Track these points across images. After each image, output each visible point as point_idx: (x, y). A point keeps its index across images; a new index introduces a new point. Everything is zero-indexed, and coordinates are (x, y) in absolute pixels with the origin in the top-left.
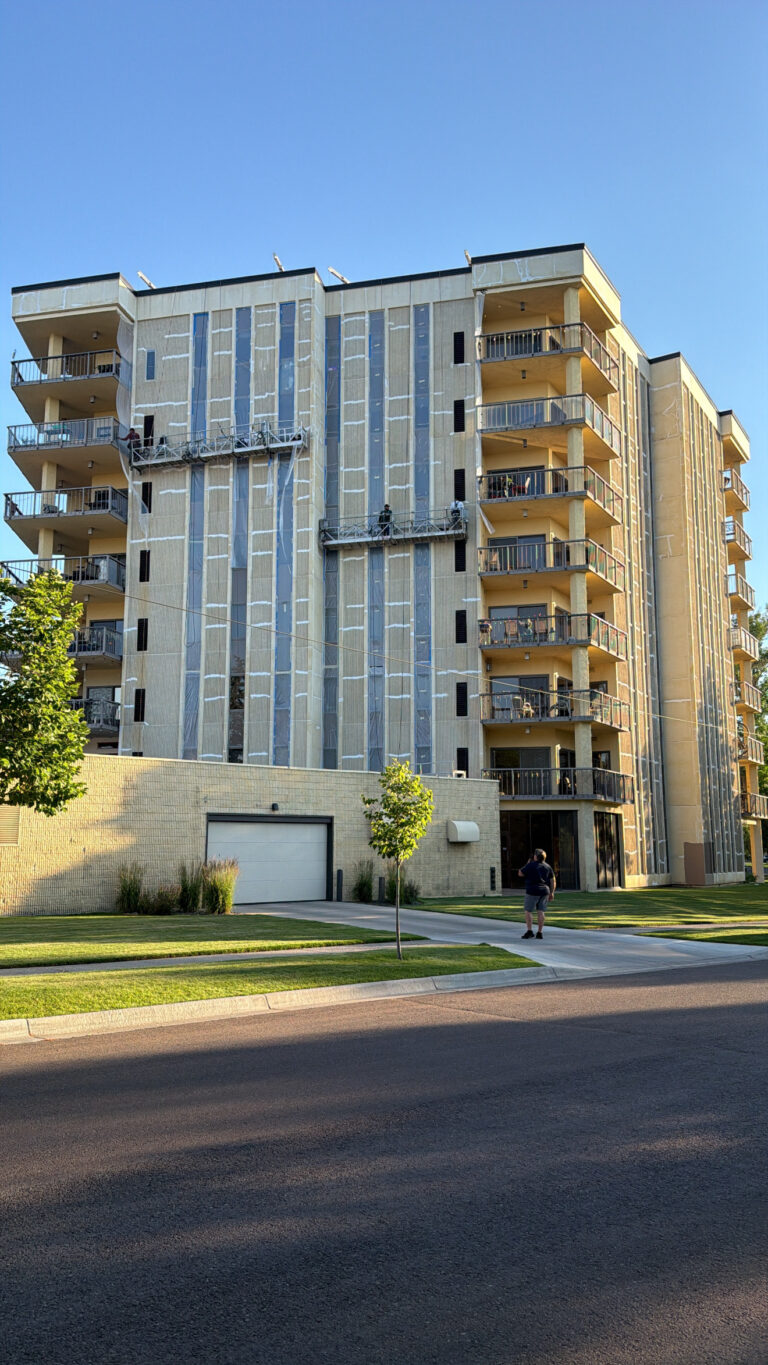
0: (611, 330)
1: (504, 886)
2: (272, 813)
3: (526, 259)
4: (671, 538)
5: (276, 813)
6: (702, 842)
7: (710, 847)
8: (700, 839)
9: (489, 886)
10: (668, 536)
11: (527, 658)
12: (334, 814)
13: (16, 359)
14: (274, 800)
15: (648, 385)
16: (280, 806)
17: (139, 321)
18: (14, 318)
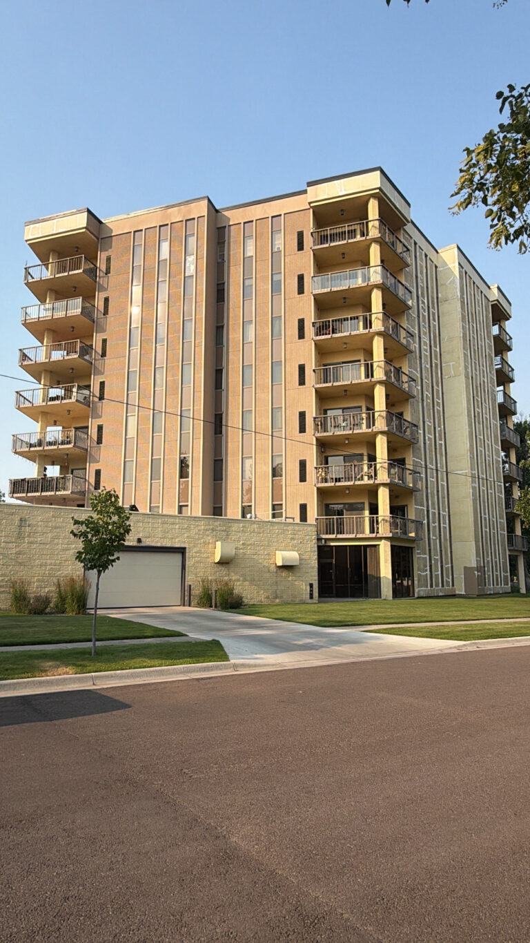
0: (405, 227)
1: (320, 596)
2: (139, 545)
3: (342, 181)
4: (453, 365)
5: (141, 545)
6: (475, 566)
7: (480, 569)
8: (474, 565)
9: (308, 596)
10: (451, 363)
11: (347, 442)
12: (187, 546)
13: (28, 266)
14: (140, 536)
15: (436, 267)
16: (143, 540)
17: (102, 239)
18: (27, 241)
